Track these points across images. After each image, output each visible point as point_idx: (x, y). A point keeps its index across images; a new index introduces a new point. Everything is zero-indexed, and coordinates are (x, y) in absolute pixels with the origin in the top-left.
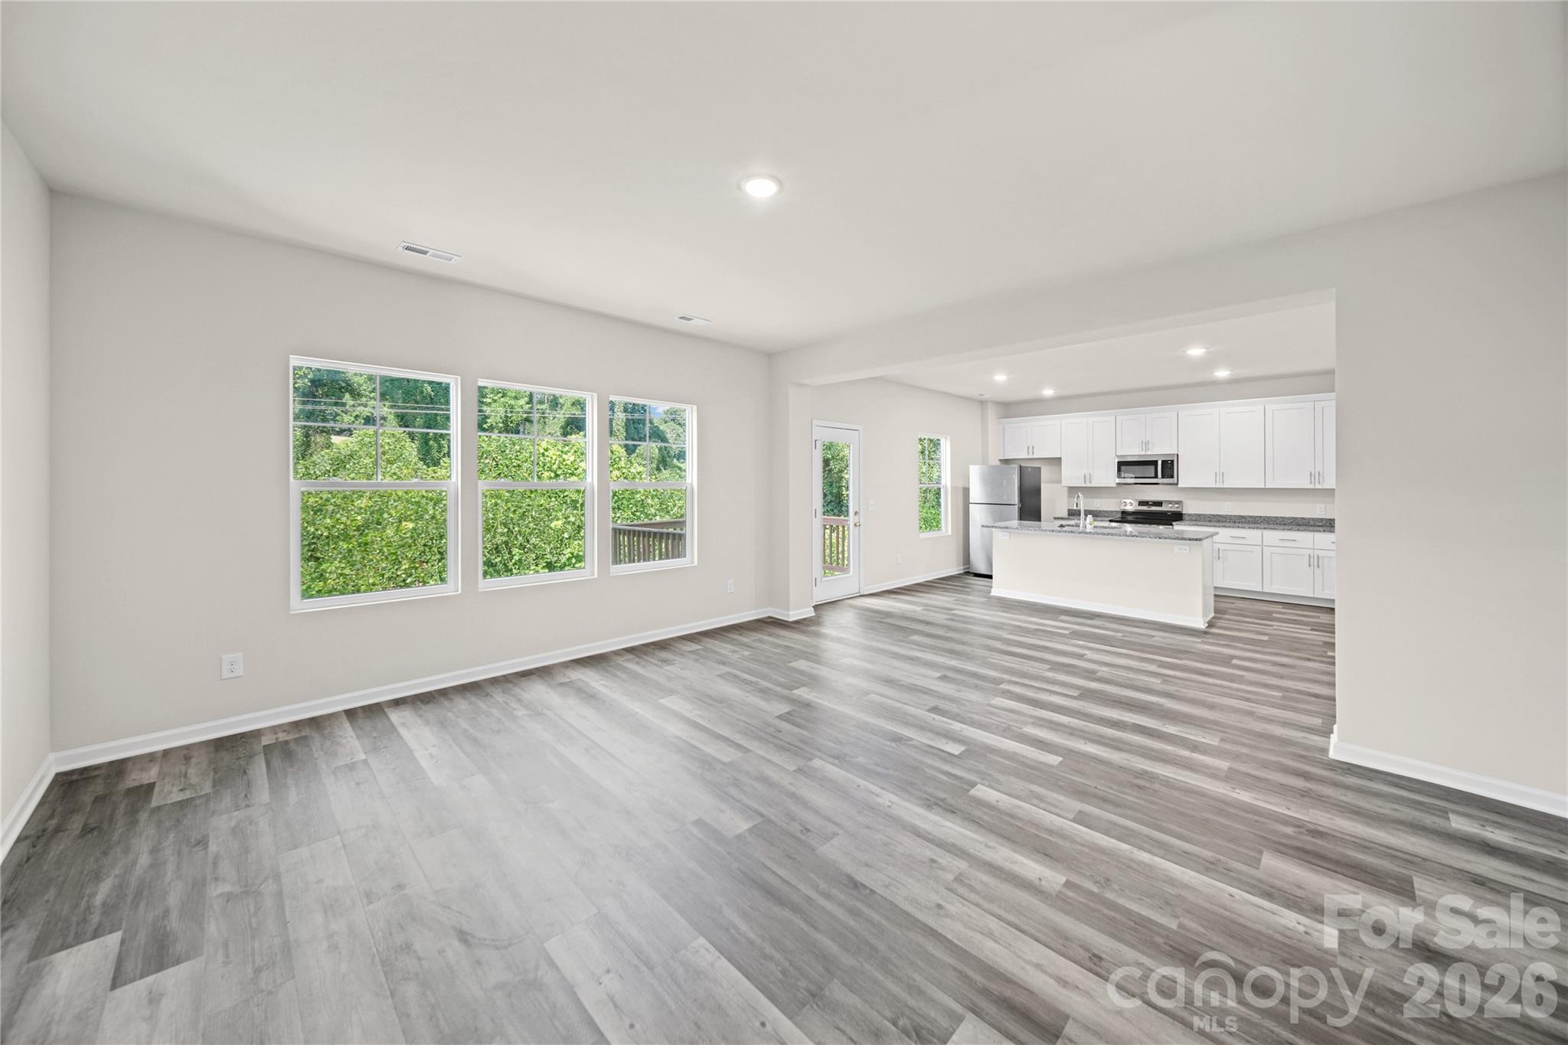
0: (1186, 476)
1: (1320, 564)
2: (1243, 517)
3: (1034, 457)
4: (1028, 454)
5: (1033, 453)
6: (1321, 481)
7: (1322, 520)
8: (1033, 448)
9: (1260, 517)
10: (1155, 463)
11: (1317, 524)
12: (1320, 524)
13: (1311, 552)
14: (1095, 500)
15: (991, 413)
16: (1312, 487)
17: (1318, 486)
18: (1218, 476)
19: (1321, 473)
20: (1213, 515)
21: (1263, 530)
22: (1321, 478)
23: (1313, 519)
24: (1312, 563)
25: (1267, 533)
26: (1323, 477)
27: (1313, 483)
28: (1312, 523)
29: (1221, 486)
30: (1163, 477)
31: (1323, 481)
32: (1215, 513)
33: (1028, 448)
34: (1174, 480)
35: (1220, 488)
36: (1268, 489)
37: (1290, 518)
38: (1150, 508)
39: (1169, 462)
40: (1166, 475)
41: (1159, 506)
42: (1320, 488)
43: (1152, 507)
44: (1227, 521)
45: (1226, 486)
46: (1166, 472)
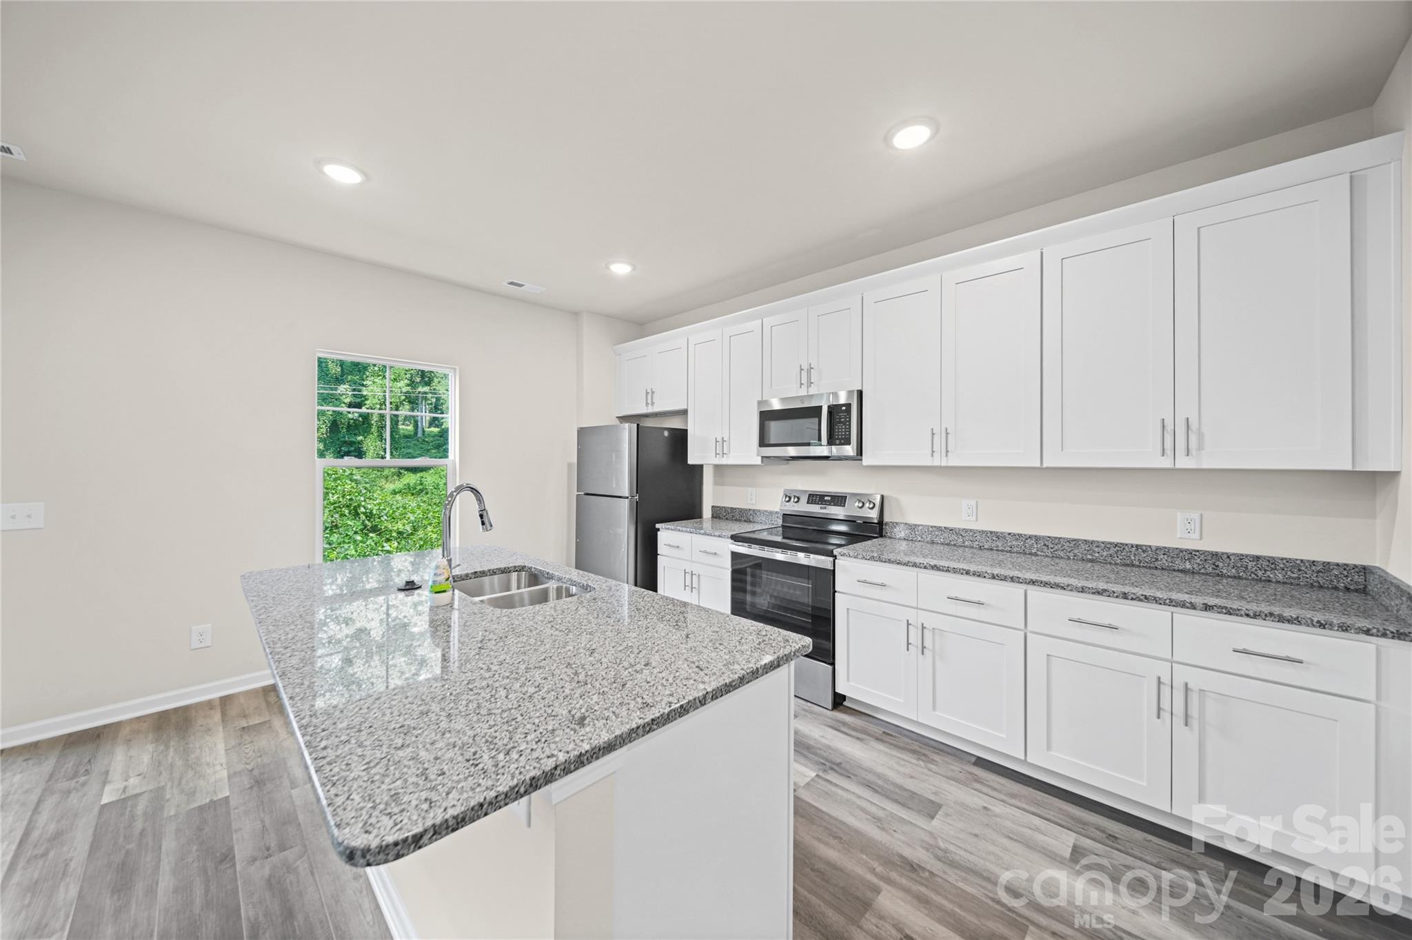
0: (879, 440)
1: (1194, 712)
2: (996, 535)
4: (647, 405)
6: (1193, 445)
7: (1191, 554)
9: (1037, 538)
10: (816, 411)
11: (1179, 564)
12: (1188, 566)
13: (1163, 670)
16: (1166, 463)
17: (1183, 462)
18: (936, 438)
19: (1194, 425)
20: (939, 529)
22: (1193, 438)
23: (1166, 551)
24: (1166, 704)
26: (1200, 435)
27: (1169, 452)
28: (1164, 561)
29: (944, 464)
30: (831, 442)
31: (1200, 447)
32: (943, 525)
33: (647, 395)
34: (849, 450)
35: (940, 468)
36: (1047, 468)
37: (1107, 545)
38: (825, 508)
39: (844, 408)
40: (837, 439)
41: (840, 506)
42: (1194, 467)
43: (830, 507)
44: (967, 543)
45: (953, 462)
46: (839, 432)
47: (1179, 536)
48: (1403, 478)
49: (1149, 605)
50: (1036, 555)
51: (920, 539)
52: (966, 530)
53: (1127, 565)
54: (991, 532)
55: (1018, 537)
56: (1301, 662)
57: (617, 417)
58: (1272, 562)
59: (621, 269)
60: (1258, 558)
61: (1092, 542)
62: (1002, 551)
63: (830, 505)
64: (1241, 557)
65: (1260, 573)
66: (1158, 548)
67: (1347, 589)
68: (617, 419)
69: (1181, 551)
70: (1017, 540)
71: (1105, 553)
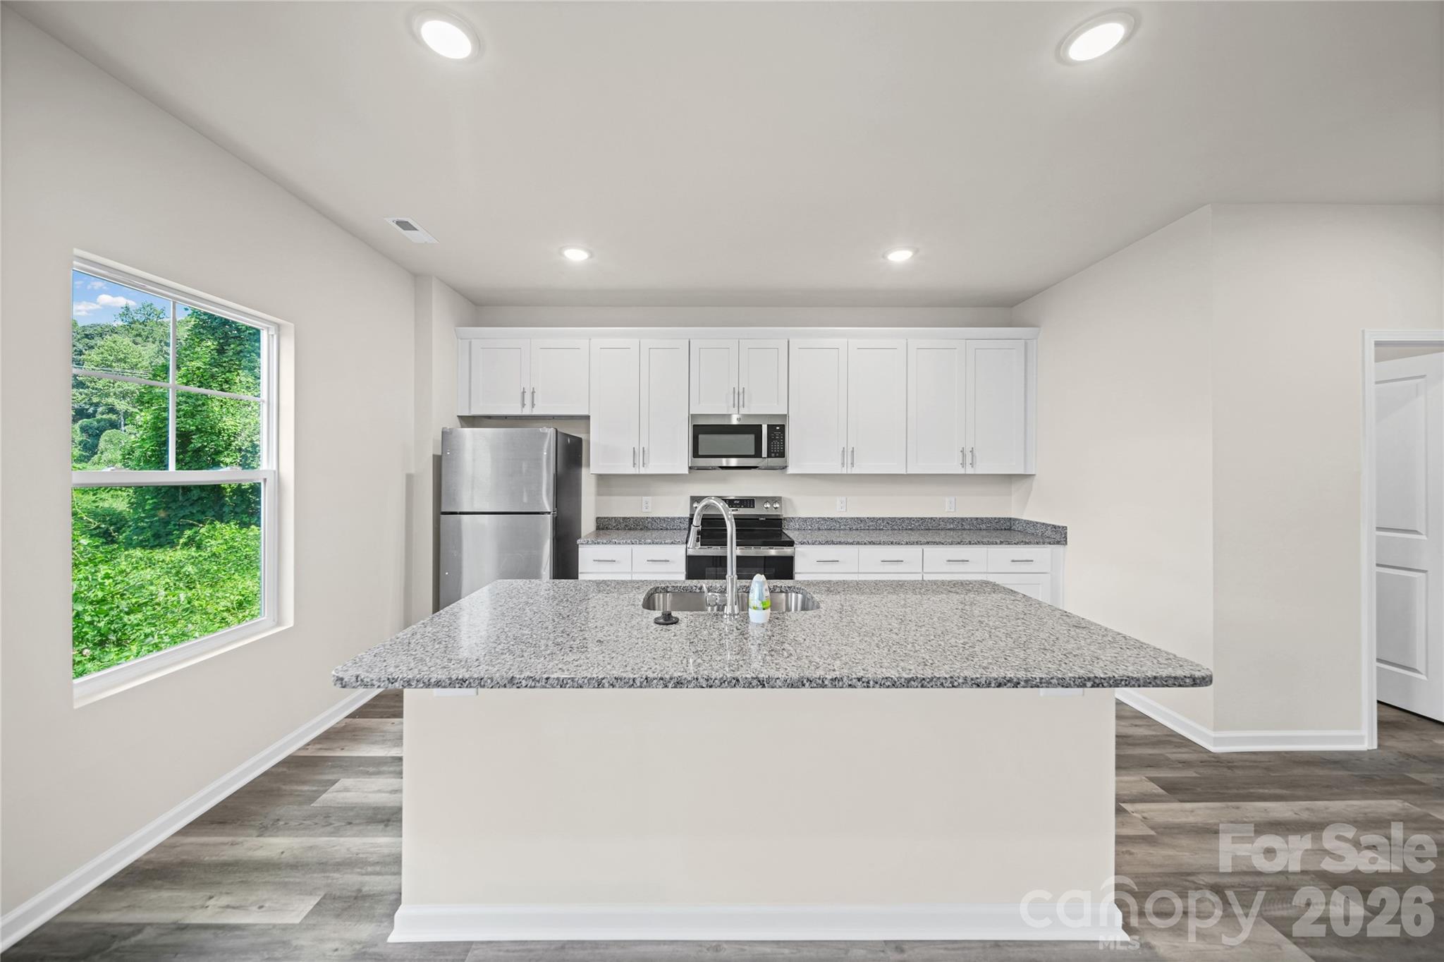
0: (800, 455)
2: (860, 520)
3: (536, 412)
4: (523, 405)
5: (533, 405)
8: (533, 393)
9: (883, 519)
10: (756, 430)
11: (948, 526)
14: (645, 498)
15: (440, 311)
17: (970, 471)
18: (846, 455)
20: (824, 519)
21: (923, 546)
23: (943, 519)
25: (930, 551)
27: (964, 466)
28: (942, 525)
29: (849, 472)
30: (769, 456)
32: (826, 516)
33: (524, 393)
34: (782, 462)
35: (847, 475)
38: (737, 510)
39: (778, 428)
40: (773, 453)
41: (750, 507)
42: (973, 473)
43: (741, 509)
44: (842, 527)
45: (856, 471)
46: (774, 447)
47: (946, 510)
48: (1036, 478)
49: (979, 546)
50: (882, 529)
51: (810, 528)
52: (842, 518)
53: (927, 529)
54: (857, 518)
55: (872, 519)
56: (1032, 561)
57: (459, 416)
58: (982, 519)
59: (576, 255)
60: (977, 518)
61: (911, 518)
62: (864, 530)
63: (740, 507)
64: (971, 519)
65: (978, 526)
66: (940, 519)
67: (1005, 529)
68: (457, 420)
69: (949, 519)
70: (872, 521)
71: (917, 524)
